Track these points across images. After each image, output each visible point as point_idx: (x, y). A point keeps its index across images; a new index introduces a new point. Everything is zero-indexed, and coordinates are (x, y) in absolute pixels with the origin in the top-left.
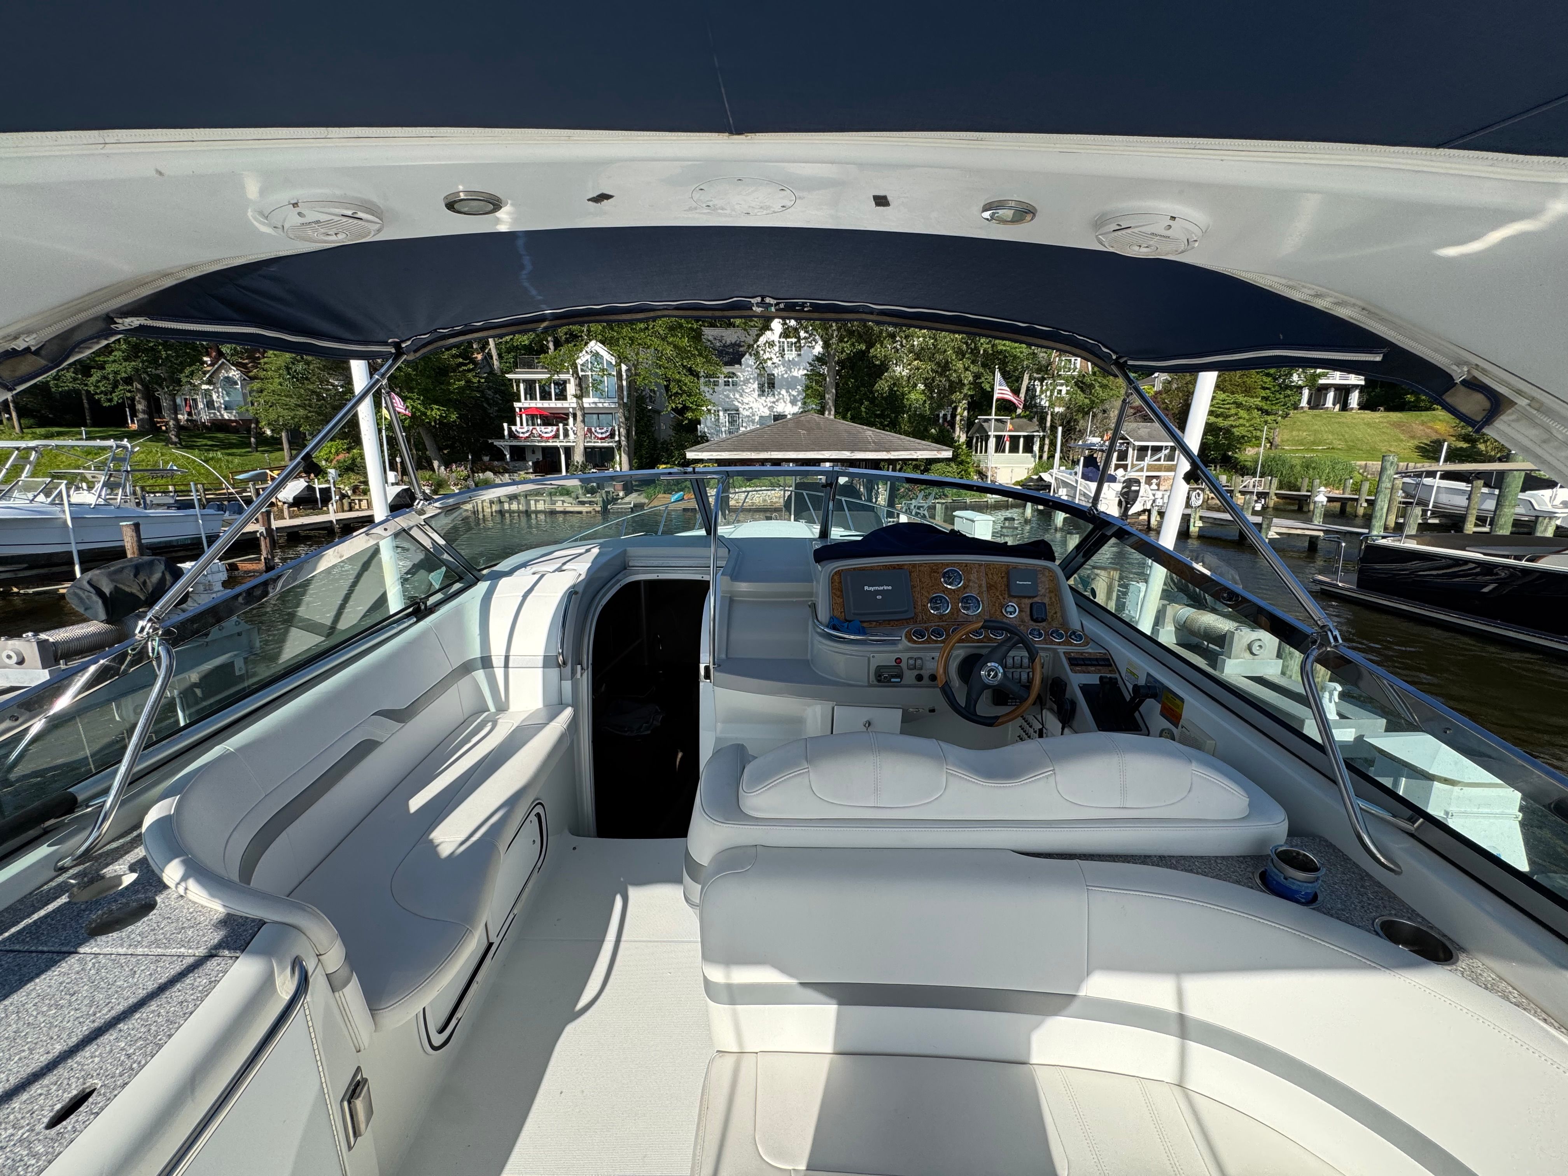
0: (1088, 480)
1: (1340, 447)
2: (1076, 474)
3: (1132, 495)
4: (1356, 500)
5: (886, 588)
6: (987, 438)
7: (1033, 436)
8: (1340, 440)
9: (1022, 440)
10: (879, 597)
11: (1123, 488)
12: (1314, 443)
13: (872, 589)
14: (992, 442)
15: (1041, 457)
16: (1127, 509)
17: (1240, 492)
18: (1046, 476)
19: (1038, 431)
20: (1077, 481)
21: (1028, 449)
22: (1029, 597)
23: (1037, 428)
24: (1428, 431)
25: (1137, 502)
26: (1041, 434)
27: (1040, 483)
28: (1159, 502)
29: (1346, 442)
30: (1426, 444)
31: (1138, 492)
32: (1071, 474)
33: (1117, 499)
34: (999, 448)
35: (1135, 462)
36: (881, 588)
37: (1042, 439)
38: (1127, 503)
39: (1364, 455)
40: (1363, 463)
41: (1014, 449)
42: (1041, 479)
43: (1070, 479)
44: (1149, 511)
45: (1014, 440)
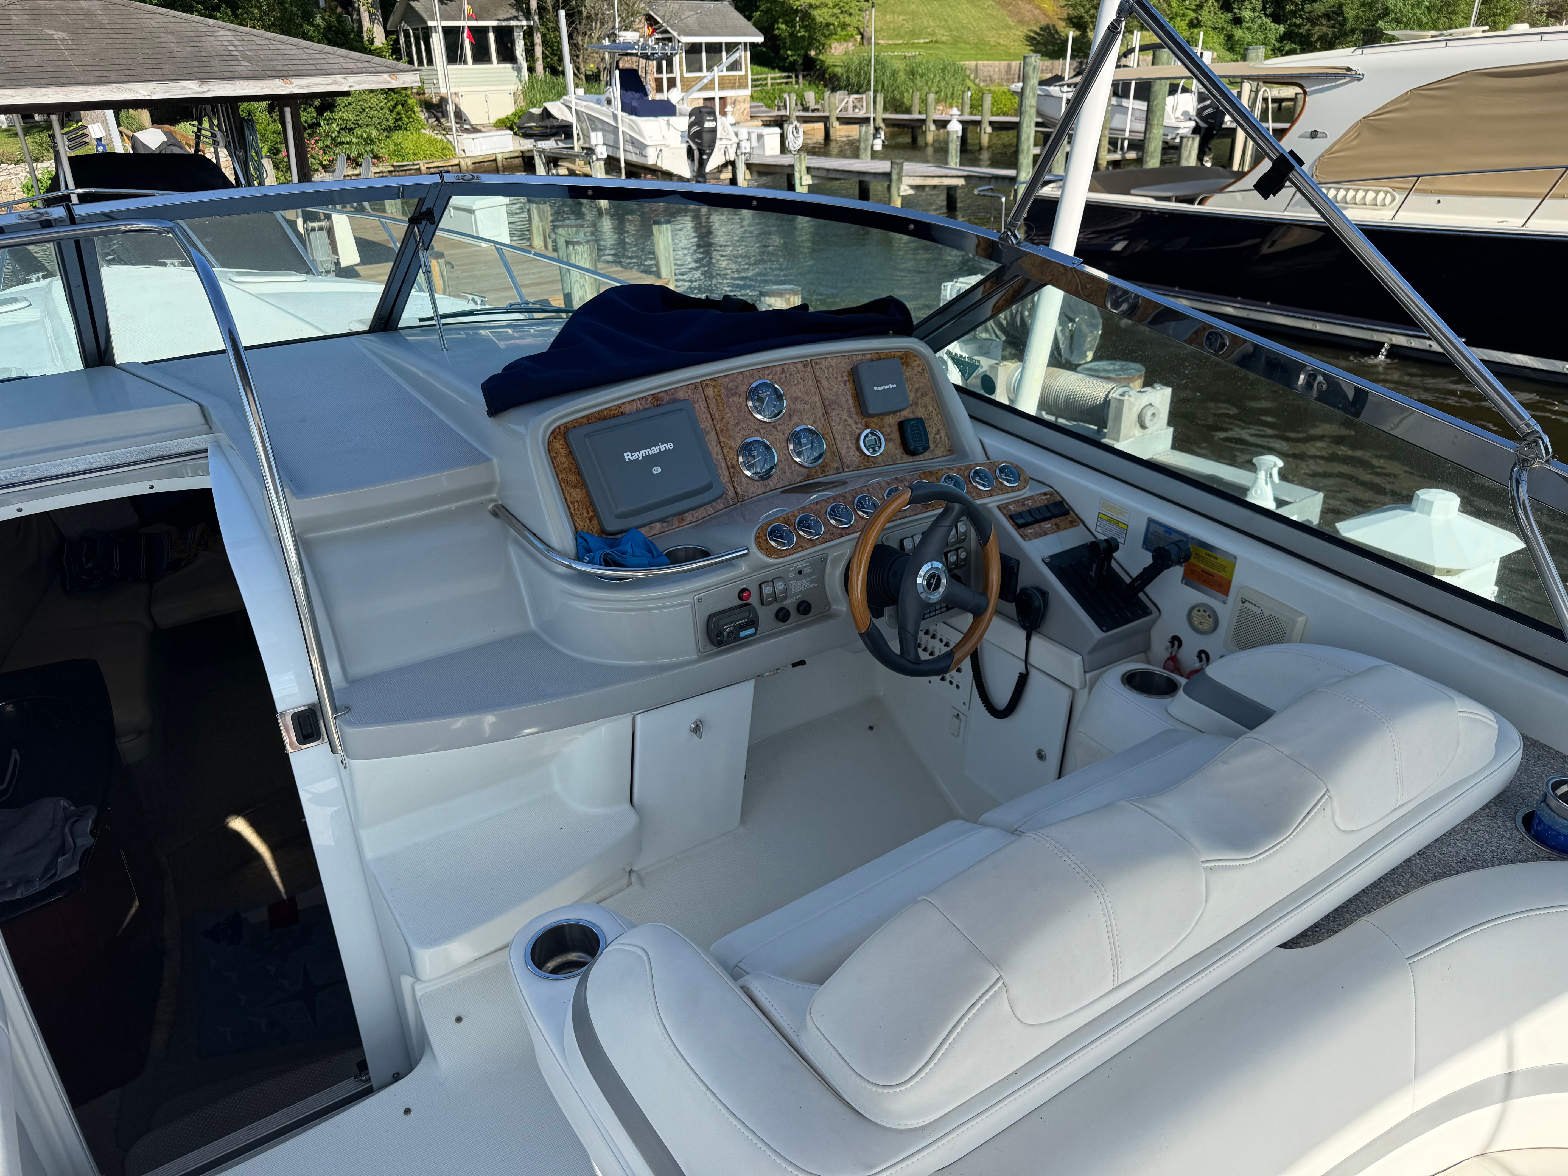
0: (631, 113)
1: (944, 39)
2: (609, 102)
3: (706, 137)
4: (978, 123)
5: (663, 447)
6: (426, 34)
7: (510, 29)
8: (943, 27)
9: (491, 36)
10: (657, 470)
11: (691, 125)
12: (914, 33)
13: (639, 455)
14: (438, 42)
15: (531, 70)
16: (702, 164)
17: (838, 119)
18: (557, 109)
19: (516, 18)
20: (615, 117)
21: (508, 55)
22: (894, 412)
23: (513, 12)
24: (1036, 12)
25: (716, 149)
26: (524, 23)
27: (548, 123)
28: (745, 147)
29: (951, 31)
30: (1036, 33)
31: (714, 131)
32: (598, 102)
33: (685, 146)
34: (454, 55)
35: (686, 75)
36: (655, 450)
37: (529, 34)
38: (701, 153)
39: (973, 52)
40: (973, 63)
41: (481, 55)
42: (547, 114)
43: (603, 113)
44: (733, 163)
45: (479, 34)
